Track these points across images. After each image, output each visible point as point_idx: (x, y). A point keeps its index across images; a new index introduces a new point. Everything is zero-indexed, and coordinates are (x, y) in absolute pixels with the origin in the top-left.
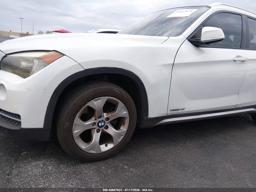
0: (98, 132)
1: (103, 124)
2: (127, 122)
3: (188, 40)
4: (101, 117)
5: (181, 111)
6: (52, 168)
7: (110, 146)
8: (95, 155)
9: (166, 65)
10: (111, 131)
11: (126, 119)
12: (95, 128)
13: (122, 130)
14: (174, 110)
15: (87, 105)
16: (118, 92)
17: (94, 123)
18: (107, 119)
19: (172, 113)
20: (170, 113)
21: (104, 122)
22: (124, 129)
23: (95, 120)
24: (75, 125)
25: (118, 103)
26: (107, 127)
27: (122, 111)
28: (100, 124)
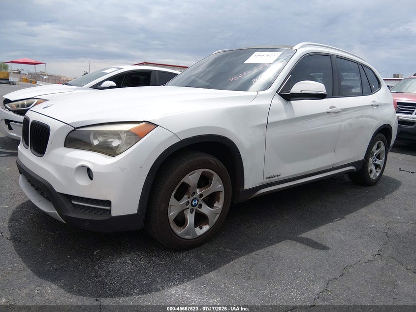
0: (192, 213)
1: (196, 202)
2: (222, 197)
3: (278, 94)
4: (194, 193)
5: (277, 178)
6: (145, 262)
7: (206, 228)
8: (190, 241)
9: (260, 126)
10: (205, 209)
11: (221, 193)
12: (188, 208)
13: (216, 207)
14: (270, 178)
15: (182, 181)
16: (213, 162)
17: (188, 202)
18: (201, 195)
19: (268, 181)
20: (266, 181)
21: (198, 200)
22: (219, 205)
23: (189, 198)
24: (171, 205)
25: (213, 174)
26: (200, 206)
27: (217, 185)
28: (193, 203)
